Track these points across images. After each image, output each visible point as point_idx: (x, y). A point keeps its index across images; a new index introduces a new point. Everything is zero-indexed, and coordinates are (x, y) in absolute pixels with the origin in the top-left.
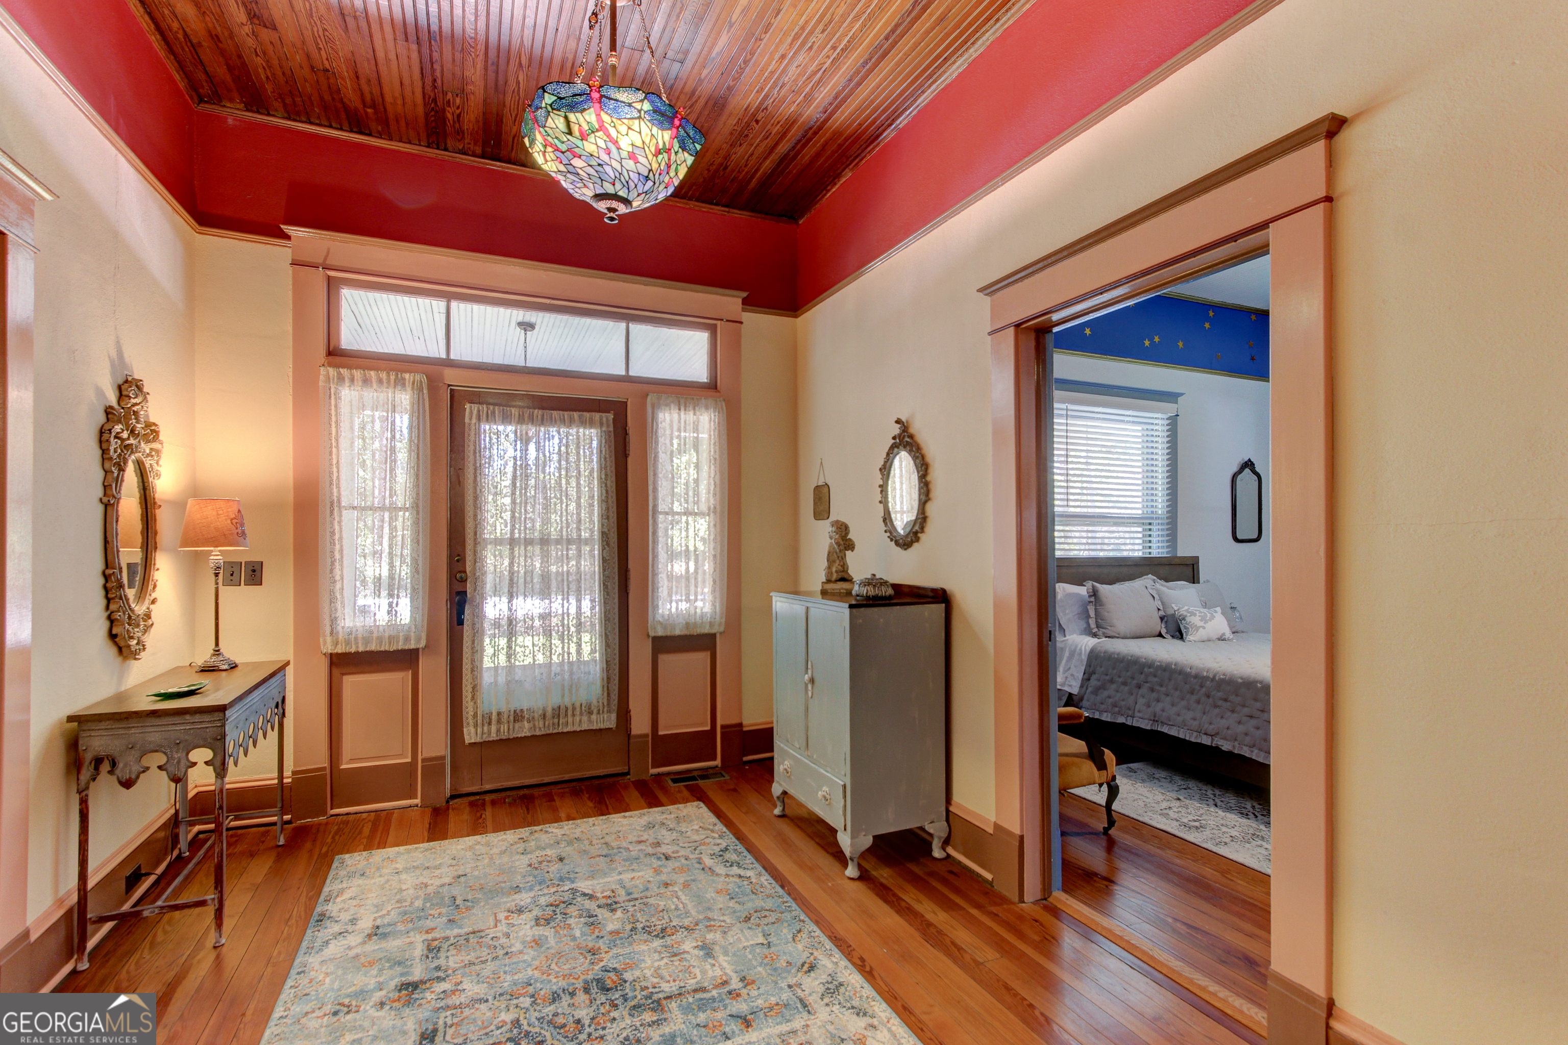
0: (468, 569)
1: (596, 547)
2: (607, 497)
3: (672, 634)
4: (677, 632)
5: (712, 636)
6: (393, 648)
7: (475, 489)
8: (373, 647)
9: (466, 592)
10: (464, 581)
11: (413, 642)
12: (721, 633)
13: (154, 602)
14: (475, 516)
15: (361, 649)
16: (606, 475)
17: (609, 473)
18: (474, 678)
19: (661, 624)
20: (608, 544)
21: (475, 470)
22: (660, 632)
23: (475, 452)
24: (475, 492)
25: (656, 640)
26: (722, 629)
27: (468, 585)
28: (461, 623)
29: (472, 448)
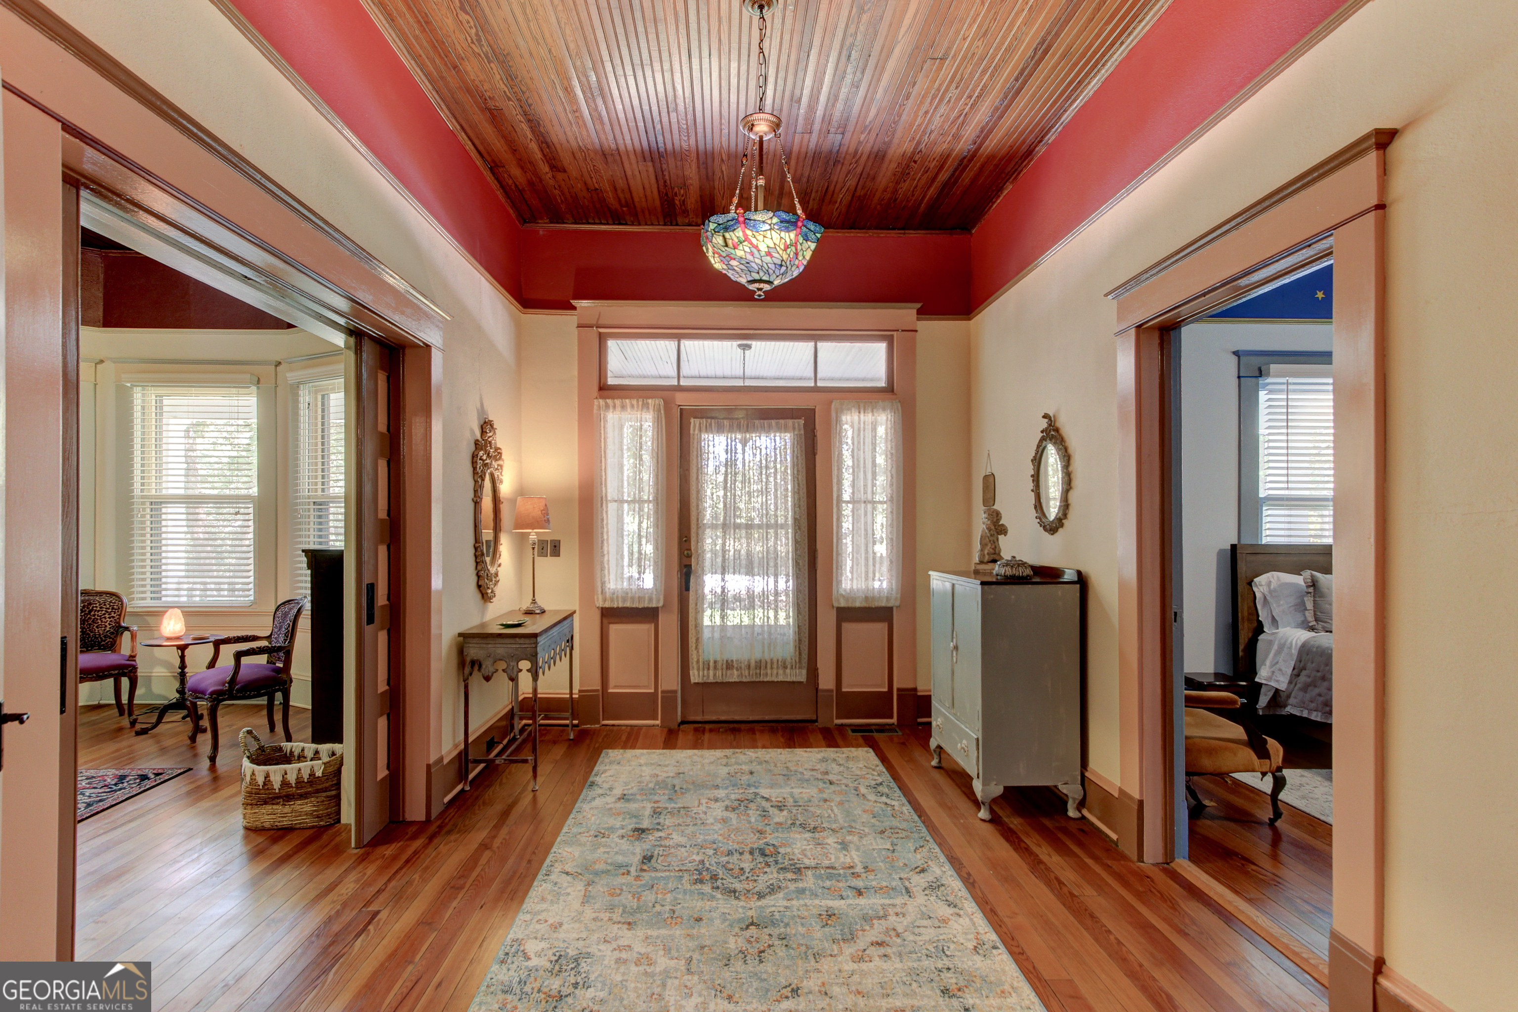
0: (693, 548)
1: (790, 531)
2: (799, 490)
3: (853, 605)
4: (858, 604)
5: (890, 609)
6: (641, 606)
7: (697, 485)
8: (628, 604)
9: (691, 565)
10: (689, 556)
11: (654, 602)
12: (897, 607)
13: (499, 565)
14: (698, 506)
15: (621, 605)
16: (798, 471)
17: (800, 469)
18: (697, 633)
19: (843, 596)
20: (799, 529)
21: (698, 470)
22: (843, 604)
23: (697, 456)
24: (697, 488)
25: (840, 610)
26: (898, 603)
27: (693, 560)
28: (688, 589)
29: (695, 453)
